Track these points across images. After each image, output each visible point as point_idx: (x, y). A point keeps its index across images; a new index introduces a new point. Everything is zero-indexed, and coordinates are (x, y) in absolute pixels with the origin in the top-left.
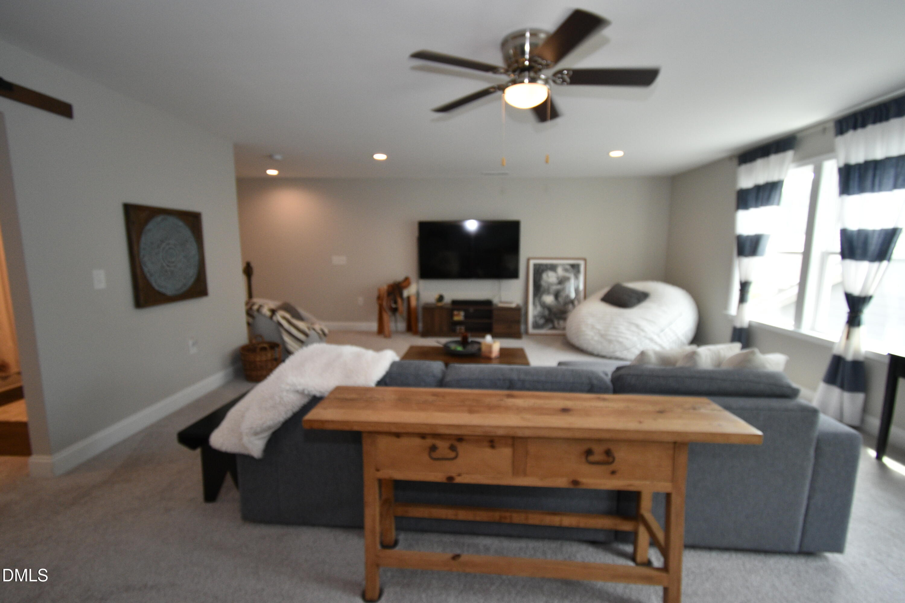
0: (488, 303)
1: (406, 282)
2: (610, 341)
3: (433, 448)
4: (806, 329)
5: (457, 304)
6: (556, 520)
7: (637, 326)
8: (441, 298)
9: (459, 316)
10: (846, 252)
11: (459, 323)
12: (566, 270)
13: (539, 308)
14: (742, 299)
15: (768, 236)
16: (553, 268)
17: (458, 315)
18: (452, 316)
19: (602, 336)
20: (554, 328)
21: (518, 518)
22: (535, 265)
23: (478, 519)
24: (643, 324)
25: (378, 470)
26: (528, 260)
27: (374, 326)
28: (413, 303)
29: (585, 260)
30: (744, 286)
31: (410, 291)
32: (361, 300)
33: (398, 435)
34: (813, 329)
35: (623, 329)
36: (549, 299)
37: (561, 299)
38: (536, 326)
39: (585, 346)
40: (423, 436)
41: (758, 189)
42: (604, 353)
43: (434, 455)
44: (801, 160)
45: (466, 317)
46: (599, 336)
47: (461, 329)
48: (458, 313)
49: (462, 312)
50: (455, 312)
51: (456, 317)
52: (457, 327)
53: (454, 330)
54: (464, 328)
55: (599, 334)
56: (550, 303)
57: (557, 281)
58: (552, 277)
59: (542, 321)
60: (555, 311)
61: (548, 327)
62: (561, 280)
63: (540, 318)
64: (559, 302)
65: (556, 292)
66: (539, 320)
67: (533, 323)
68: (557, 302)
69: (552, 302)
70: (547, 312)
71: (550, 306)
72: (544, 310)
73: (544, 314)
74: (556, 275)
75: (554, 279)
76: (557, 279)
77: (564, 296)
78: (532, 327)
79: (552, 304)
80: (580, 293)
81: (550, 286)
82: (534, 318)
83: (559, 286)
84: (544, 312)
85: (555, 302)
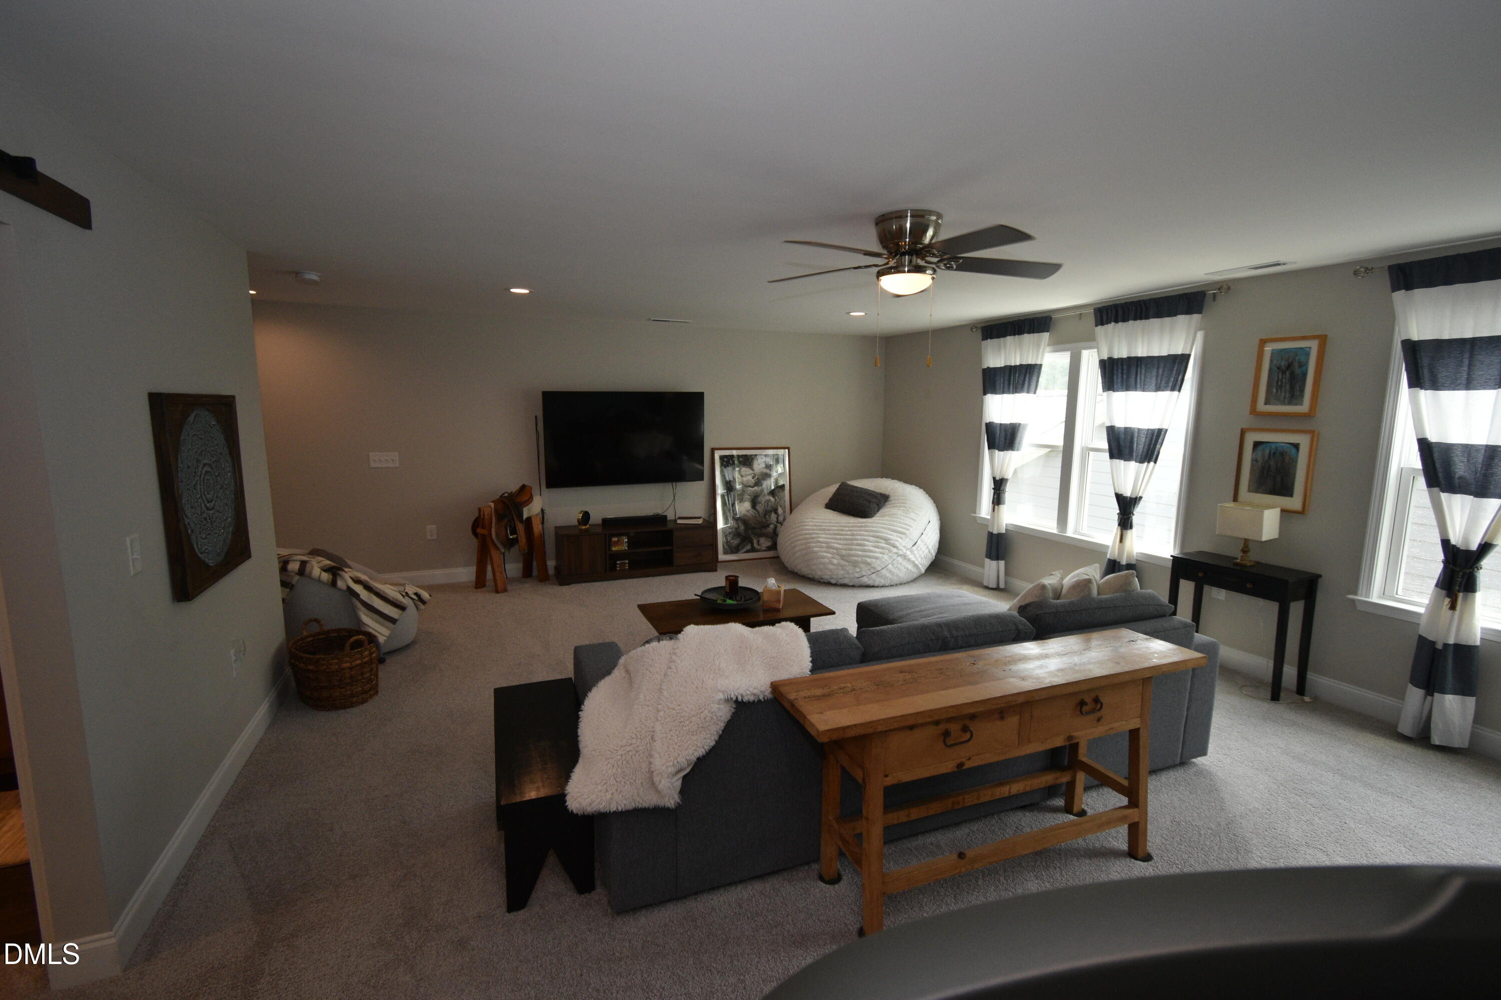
0: (659, 520)
1: (522, 495)
2: (855, 564)
3: (946, 734)
4: (1070, 533)
5: (613, 525)
6: (1004, 791)
7: (887, 540)
8: (586, 515)
9: (621, 545)
10: (1115, 451)
11: (620, 555)
12: (765, 464)
13: (731, 523)
14: (998, 500)
15: (1025, 426)
16: (747, 462)
17: (616, 543)
18: (610, 544)
19: (843, 557)
20: (753, 550)
21: (970, 800)
22: (722, 458)
23: (931, 813)
24: (893, 537)
25: (886, 776)
26: (713, 451)
27: (466, 573)
28: (537, 528)
29: (788, 449)
30: (999, 485)
31: (532, 509)
32: (431, 530)
33: (911, 728)
34: (1075, 532)
35: (869, 546)
36: (744, 508)
37: (760, 508)
38: (731, 549)
39: (818, 574)
40: (937, 723)
41: (1010, 371)
42: (846, 581)
43: (950, 741)
44: (1058, 345)
45: (630, 543)
46: (839, 557)
47: (622, 565)
48: (618, 539)
49: (625, 537)
50: (615, 539)
51: (615, 546)
52: (618, 562)
53: (613, 567)
54: (628, 563)
55: (838, 555)
56: (746, 513)
57: (753, 481)
58: (746, 475)
59: (736, 542)
60: (753, 525)
61: (745, 550)
62: (758, 478)
63: (734, 535)
64: (758, 511)
65: (752, 497)
66: (733, 539)
67: (725, 545)
68: (754, 511)
69: (748, 511)
70: (742, 527)
71: (746, 518)
72: (737, 523)
73: (738, 530)
74: (752, 472)
75: (750, 478)
76: (753, 478)
77: (763, 502)
78: (724, 551)
79: (748, 514)
80: (784, 496)
81: (745, 489)
82: (726, 536)
83: (756, 488)
84: (739, 527)
85: (752, 512)
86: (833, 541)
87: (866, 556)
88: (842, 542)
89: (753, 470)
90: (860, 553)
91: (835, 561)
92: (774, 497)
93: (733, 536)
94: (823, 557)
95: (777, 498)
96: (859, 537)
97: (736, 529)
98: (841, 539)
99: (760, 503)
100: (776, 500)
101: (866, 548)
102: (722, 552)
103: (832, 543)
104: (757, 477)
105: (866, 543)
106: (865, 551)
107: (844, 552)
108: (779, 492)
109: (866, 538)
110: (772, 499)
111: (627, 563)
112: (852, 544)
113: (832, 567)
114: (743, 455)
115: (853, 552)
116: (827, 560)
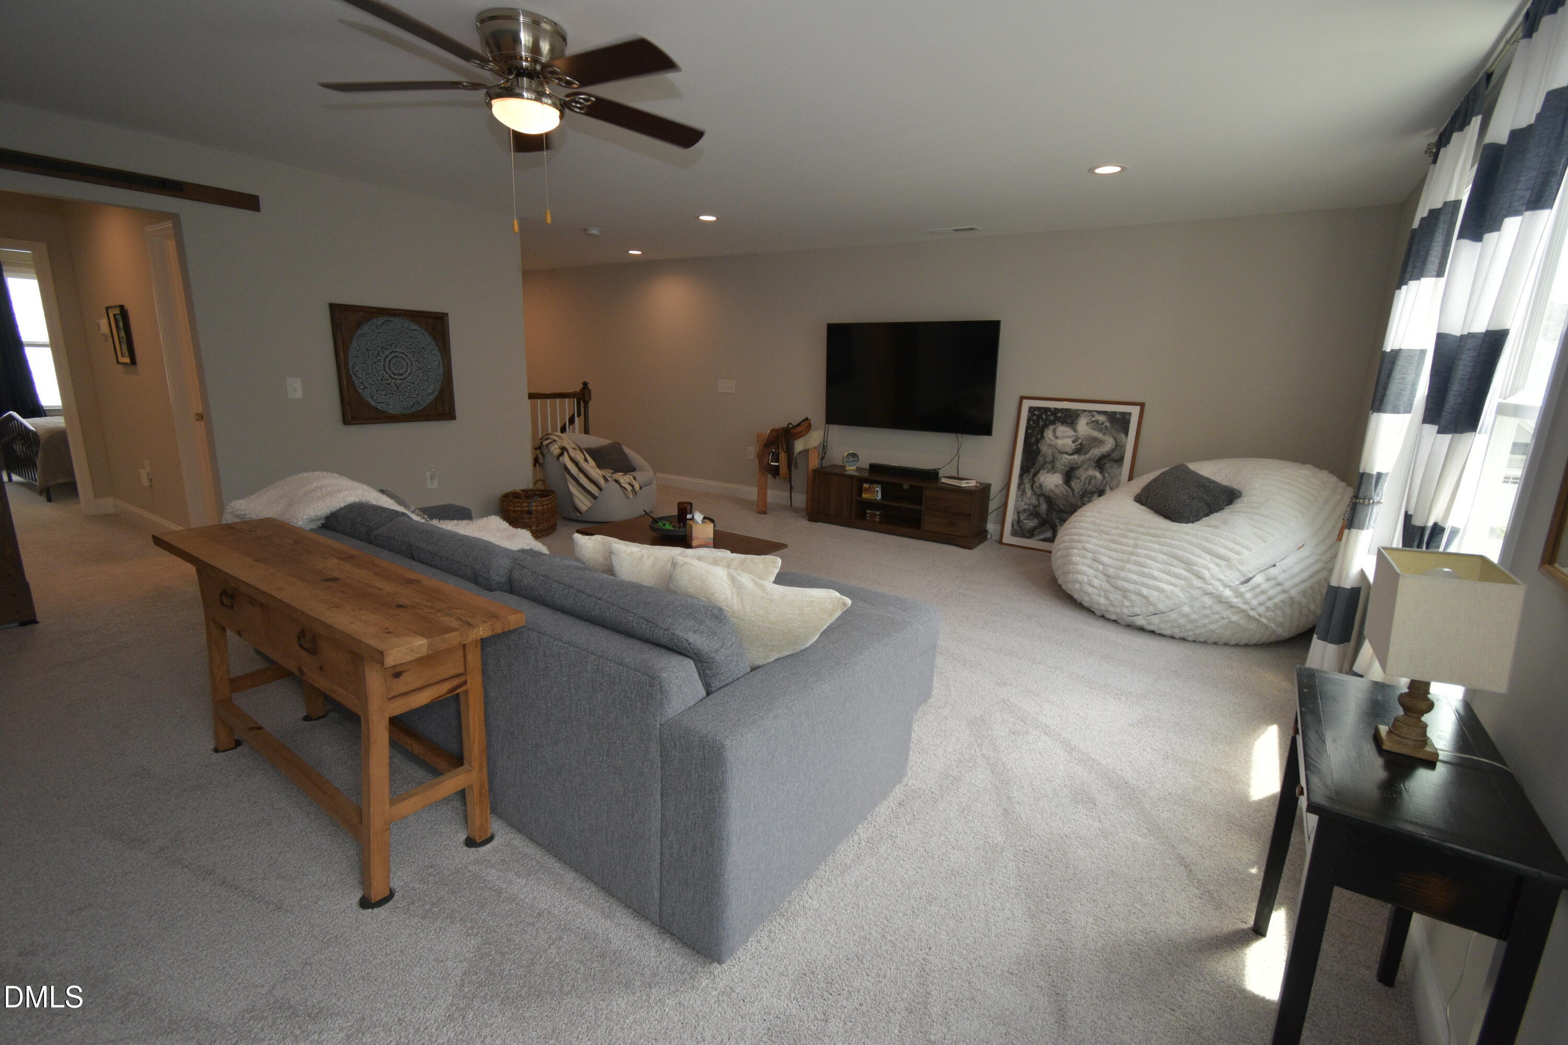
0: (931, 475)
1: (805, 426)
3: (224, 593)
5: (878, 471)
8: (853, 458)
9: (873, 493)
11: (872, 505)
12: (1095, 425)
16: (1069, 418)
17: (868, 490)
18: (860, 491)
22: (1032, 410)
26: (1020, 400)
28: (813, 462)
29: (1142, 405)
31: (806, 443)
36: (1052, 481)
37: (1076, 485)
38: (1021, 530)
45: (883, 494)
46: (1104, 578)
47: (873, 515)
48: (870, 487)
49: (876, 486)
50: (866, 486)
51: (865, 494)
52: (868, 512)
53: (863, 516)
54: (880, 515)
55: (1104, 574)
56: (1053, 488)
57: (1073, 446)
58: (1064, 437)
59: (1031, 523)
60: (1061, 507)
61: (1042, 537)
62: (1081, 444)
63: (1031, 514)
64: (1073, 491)
65: (1067, 468)
66: (1028, 519)
67: (1015, 524)
68: (1066, 487)
69: (1057, 486)
70: (1044, 507)
71: (1052, 494)
72: (1038, 500)
73: (1038, 509)
74: (1074, 434)
75: (1069, 441)
76: (1073, 442)
77: (1083, 478)
78: (1012, 531)
79: (1057, 491)
80: (1120, 474)
81: (1058, 455)
82: (1019, 513)
83: (1076, 457)
84: (1039, 505)
85: (1064, 489)
86: (1103, 550)
87: (1143, 585)
88: (1114, 555)
89: (1075, 431)
90: (1135, 577)
91: (1096, 582)
92: (1102, 472)
93: (1028, 516)
94: (1083, 573)
95: (1106, 475)
96: (1143, 552)
97: (1035, 507)
98: (1115, 550)
99: (1079, 478)
100: (1104, 478)
101: (1146, 570)
102: (1009, 532)
103: (1100, 554)
104: (1080, 441)
105: (1149, 562)
106: (1143, 575)
107: (1111, 571)
108: (1111, 467)
109: (1153, 554)
110: (1098, 475)
111: (877, 515)
112: (1128, 561)
113: (1090, 590)
114: (1062, 409)
115: (1123, 574)
116: (1086, 579)
